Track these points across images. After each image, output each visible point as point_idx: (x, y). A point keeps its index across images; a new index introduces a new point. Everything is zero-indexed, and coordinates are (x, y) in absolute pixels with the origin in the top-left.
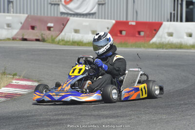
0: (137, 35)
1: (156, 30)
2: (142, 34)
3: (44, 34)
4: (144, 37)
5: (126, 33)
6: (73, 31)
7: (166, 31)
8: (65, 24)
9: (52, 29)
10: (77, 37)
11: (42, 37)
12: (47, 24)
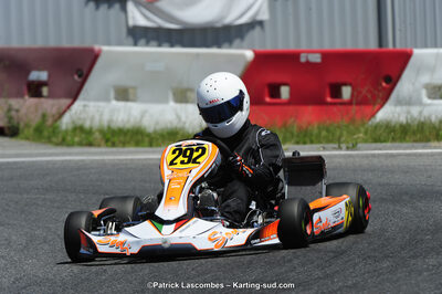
0: (329, 99)
1: (392, 80)
2: (347, 92)
3: (17, 111)
4: (349, 103)
5: (291, 93)
6: (112, 94)
7: (425, 79)
8: (85, 72)
9: (45, 90)
10: (124, 114)
11: (10, 118)
12: (28, 73)
